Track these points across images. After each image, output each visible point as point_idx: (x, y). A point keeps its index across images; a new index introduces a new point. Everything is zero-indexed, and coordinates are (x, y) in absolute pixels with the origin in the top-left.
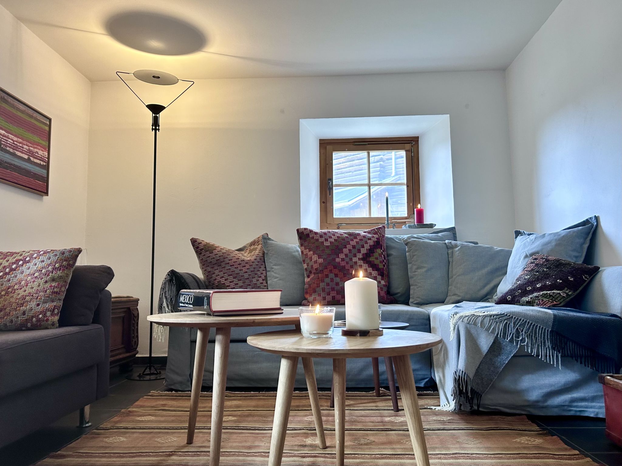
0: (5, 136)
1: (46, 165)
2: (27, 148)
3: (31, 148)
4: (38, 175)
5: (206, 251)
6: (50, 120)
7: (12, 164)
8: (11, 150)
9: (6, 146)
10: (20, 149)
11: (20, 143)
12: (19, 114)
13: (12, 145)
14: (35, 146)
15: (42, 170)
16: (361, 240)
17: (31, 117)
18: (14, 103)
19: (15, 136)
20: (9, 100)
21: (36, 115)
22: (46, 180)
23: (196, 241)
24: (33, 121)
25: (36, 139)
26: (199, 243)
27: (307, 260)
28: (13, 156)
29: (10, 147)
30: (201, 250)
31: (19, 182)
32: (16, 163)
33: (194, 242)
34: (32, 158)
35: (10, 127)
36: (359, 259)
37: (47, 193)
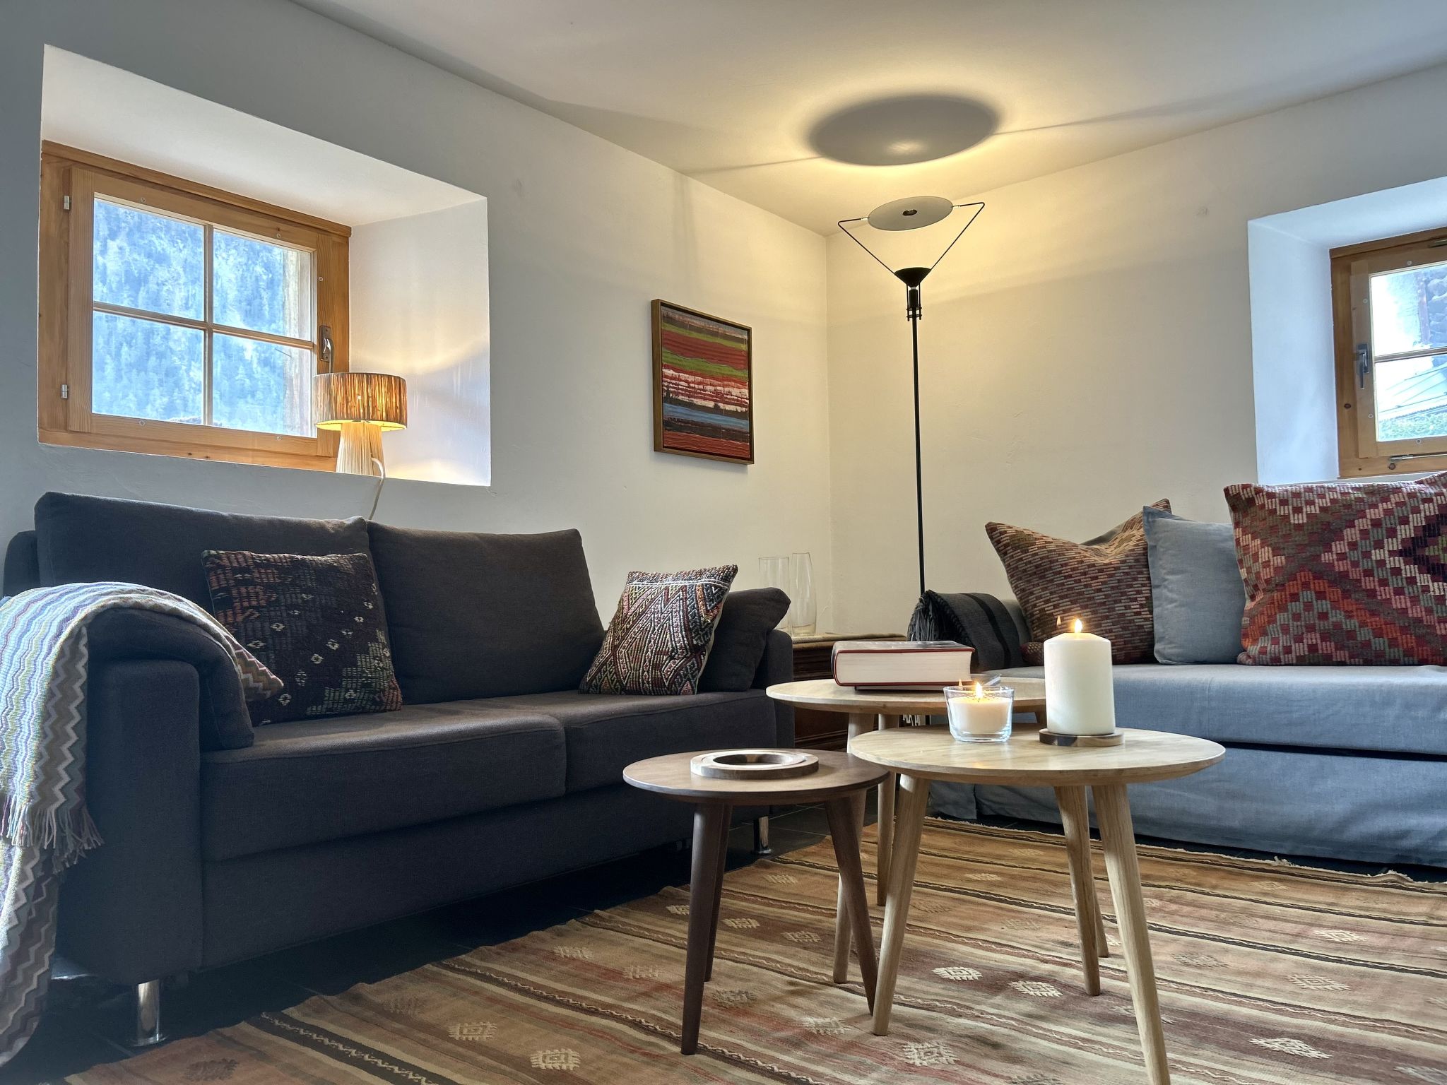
0: (675, 379)
1: (746, 411)
2: (712, 388)
3: (719, 388)
4: (733, 430)
5: (1015, 548)
6: (748, 331)
7: (688, 422)
8: (686, 399)
9: (678, 394)
10: (700, 393)
11: (699, 383)
12: (695, 335)
13: (686, 390)
14: (726, 383)
15: (740, 421)
16: (1400, 504)
17: (715, 334)
18: (685, 319)
19: (691, 373)
20: (677, 316)
21: (722, 329)
22: (749, 437)
23: (995, 529)
24: (719, 341)
25: (726, 370)
26: (1001, 533)
27: (1248, 561)
28: (689, 407)
29: (683, 395)
30: (1006, 546)
31: (703, 449)
32: (695, 419)
33: (992, 529)
34: (721, 405)
35: (680, 361)
36: (1392, 553)
37: (750, 459)
